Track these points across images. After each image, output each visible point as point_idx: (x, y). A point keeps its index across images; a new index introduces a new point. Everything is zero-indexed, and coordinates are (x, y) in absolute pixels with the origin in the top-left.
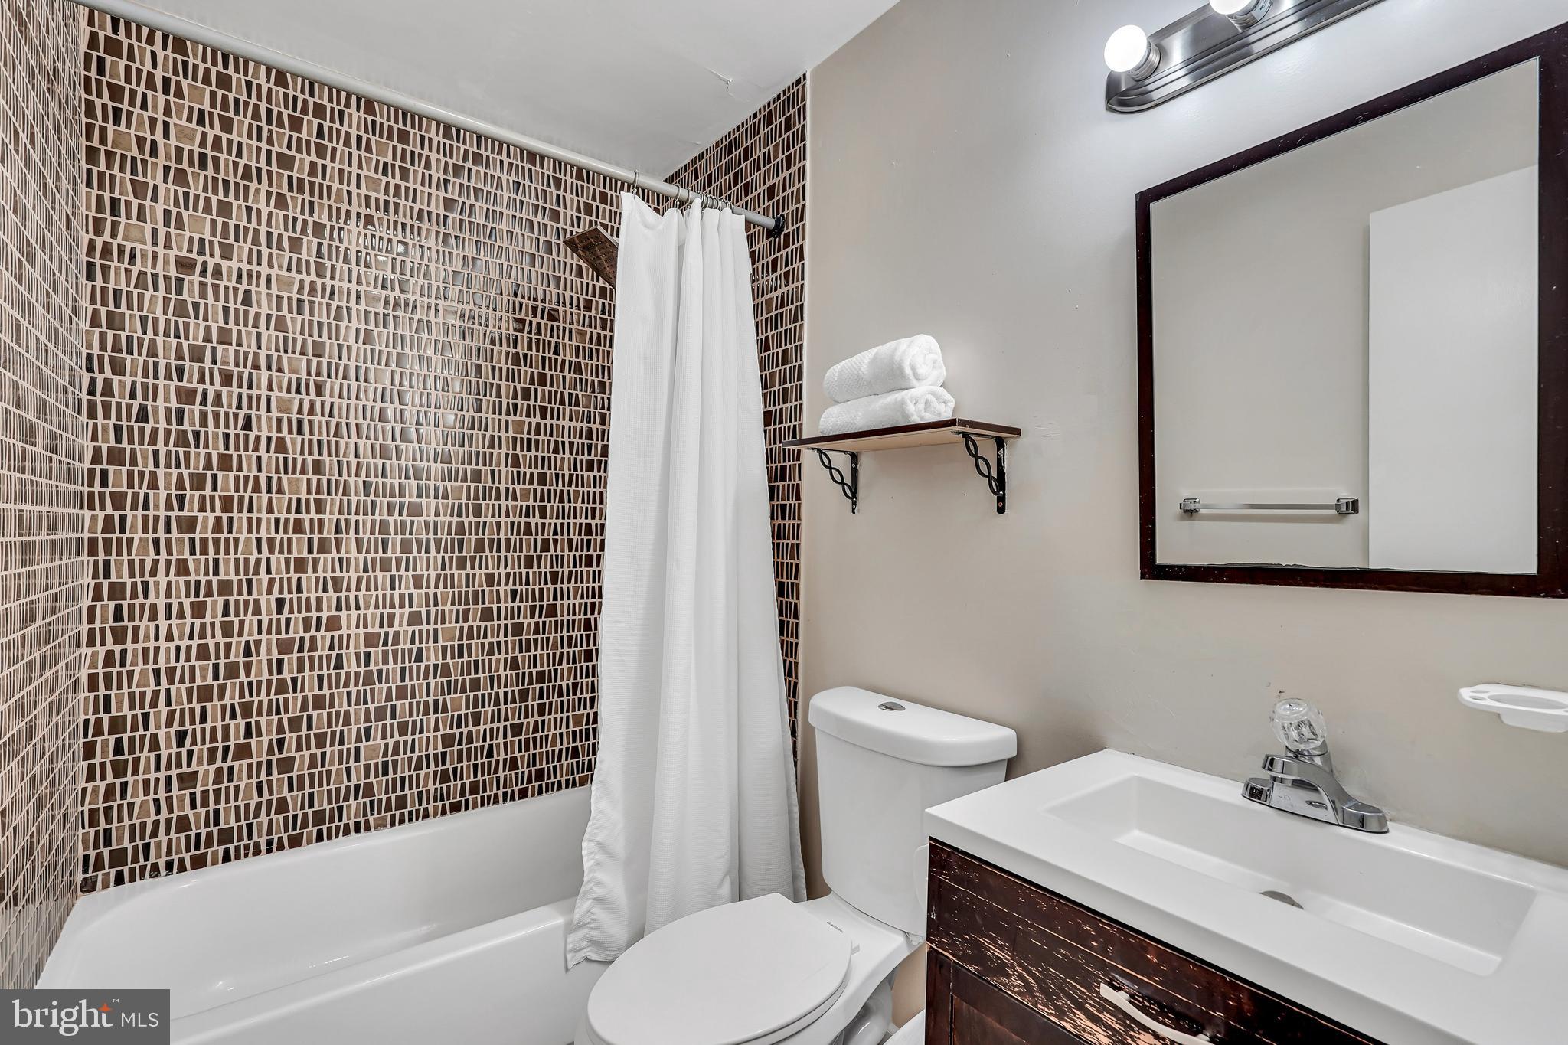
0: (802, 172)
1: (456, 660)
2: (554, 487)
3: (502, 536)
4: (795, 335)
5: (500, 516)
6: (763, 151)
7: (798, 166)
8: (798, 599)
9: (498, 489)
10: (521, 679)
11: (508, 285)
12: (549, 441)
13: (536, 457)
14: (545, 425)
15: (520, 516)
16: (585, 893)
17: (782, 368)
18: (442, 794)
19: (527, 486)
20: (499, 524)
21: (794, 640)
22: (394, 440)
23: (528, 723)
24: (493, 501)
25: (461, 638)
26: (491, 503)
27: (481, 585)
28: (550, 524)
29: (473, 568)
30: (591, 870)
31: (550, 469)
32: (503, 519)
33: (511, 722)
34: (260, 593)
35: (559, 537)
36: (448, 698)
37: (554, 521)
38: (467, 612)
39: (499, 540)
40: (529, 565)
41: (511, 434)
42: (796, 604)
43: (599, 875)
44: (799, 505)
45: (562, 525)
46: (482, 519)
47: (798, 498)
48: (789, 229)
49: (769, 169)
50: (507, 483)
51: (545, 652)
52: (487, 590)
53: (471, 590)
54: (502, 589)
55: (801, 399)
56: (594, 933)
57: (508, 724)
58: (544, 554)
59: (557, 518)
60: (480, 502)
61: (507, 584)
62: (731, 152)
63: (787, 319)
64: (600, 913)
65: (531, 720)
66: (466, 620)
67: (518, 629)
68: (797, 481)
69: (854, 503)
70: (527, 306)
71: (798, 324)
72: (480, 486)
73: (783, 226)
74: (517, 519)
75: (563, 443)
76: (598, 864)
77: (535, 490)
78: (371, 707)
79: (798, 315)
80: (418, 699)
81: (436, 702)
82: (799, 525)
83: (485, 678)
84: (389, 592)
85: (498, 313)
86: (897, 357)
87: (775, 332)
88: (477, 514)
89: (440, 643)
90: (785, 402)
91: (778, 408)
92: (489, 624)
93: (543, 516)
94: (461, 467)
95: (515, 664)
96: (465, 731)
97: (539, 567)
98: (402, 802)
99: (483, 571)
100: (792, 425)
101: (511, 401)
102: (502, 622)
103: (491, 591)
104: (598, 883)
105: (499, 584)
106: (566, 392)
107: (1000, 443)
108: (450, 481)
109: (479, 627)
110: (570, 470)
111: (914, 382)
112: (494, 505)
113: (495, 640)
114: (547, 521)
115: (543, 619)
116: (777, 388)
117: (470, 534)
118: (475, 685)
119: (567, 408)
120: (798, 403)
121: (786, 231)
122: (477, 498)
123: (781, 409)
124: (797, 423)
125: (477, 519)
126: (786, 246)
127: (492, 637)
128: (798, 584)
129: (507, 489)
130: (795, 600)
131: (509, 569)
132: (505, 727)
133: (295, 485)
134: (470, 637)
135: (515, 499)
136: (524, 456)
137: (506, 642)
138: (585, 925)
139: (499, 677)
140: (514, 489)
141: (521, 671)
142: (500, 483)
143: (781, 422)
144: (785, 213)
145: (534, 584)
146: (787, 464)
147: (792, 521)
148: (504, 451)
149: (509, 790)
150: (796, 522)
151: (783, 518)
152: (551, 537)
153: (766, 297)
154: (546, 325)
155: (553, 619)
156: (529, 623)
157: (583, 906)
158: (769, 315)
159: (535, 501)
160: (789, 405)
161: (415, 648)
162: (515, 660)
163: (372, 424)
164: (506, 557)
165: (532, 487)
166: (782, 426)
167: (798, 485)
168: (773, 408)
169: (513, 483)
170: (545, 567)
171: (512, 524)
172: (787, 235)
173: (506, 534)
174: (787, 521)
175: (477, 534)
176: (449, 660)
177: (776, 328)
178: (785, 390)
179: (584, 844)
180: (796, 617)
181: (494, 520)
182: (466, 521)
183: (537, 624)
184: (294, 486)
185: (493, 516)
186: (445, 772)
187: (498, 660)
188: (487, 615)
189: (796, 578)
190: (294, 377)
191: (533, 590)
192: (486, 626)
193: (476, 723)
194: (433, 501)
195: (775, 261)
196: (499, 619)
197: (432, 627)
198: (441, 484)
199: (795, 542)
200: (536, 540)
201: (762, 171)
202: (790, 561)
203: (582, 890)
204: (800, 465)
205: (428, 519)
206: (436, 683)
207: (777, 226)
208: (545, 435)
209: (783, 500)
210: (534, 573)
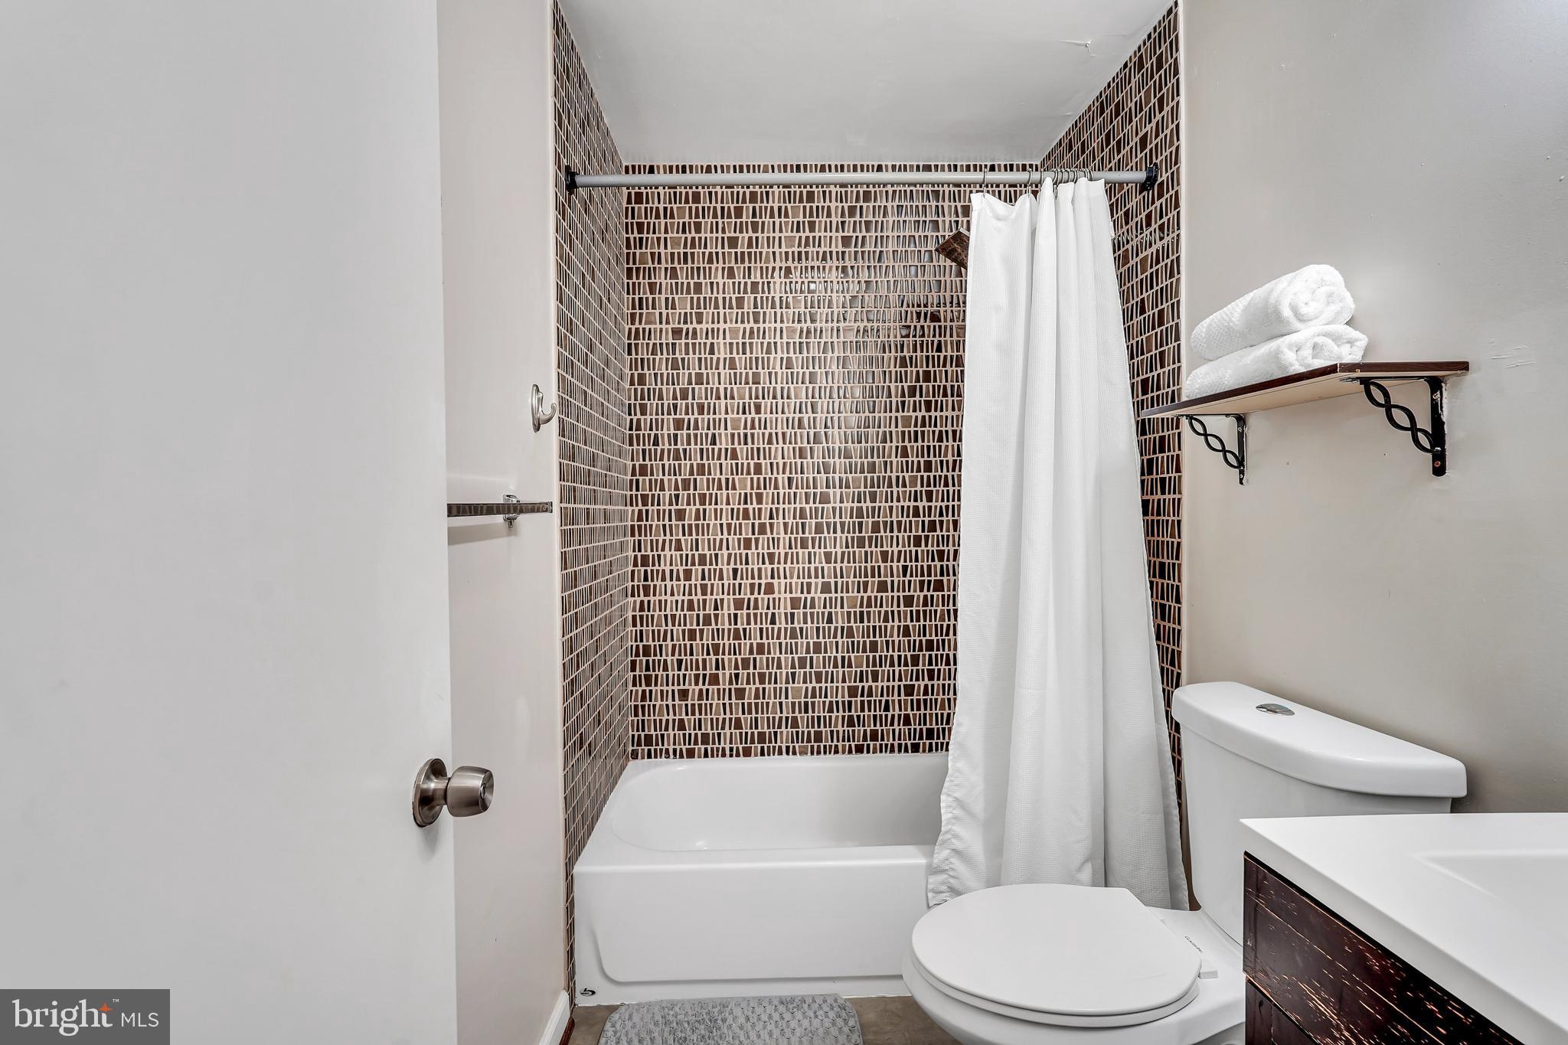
0: (1175, 112)
1: (858, 624)
2: (939, 473)
3: (894, 519)
4: (1173, 291)
5: (892, 502)
6: (1134, 100)
7: (1171, 105)
8: (1180, 581)
9: (890, 477)
10: (911, 646)
11: (893, 297)
12: (934, 432)
13: (923, 447)
14: (930, 417)
15: (910, 501)
16: (944, 842)
17: (1158, 330)
18: (849, 736)
19: (915, 474)
20: (891, 508)
21: (1177, 627)
22: (808, 443)
23: (919, 686)
24: (886, 489)
25: (861, 606)
26: (884, 490)
27: (877, 561)
28: (936, 507)
29: (870, 547)
30: (949, 822)
31: (935, 456)
32: (895, 504)
33: (904, 682)
34: (723, 565)
35: (944, 519)
36: (852, 655)
37: (939, 504)
38: (866, 584)
39: (892, 522)
40: (917, 544)
41: (900, 429)
42: (1178, 587)
43: (957, 829)
44: (1180, 477)
45: (947, 507)
46: (877, 504)
47: (1178, 470)
48: (1163, 177)
49: (1141, 119)
50: (897, 472)
51: (933, 623)
52: (882, 565)
53: (869, 565)
54: (895, 565)
55: (1179, 361)
56: (952, 881)
57: (902, 684)
58: (931, 534)
59: (943, 501)
60: (875, 489)
61: (899, 561)
62: (1102, 112)
63: (1162, 275)
64: (956, 863)
65: (922, 684)
66: (865, 591)
67: (909, 601)
68: (1177, 452)
69: (1242, 472)
70: (912, 312)
71: (1174, 280)
72: (875, 475)
73: (1156, 176)
74: (907, 504)
75: (947, 432)
76: (956, 818)
77: (922, 477)
78: (796, 657)
79: (1173, 270)
80: (829, 654)
81: (843, 658)
82: (1179, 500)
83: (882, 641)
84: (807, 566)
85: (887, 324)
86: (1272, 300)
87: (1150, 292)
88: (873, 500)
89: (846, 609)
90: (1162, 366)
91: (1155, 373)
92: (884, 594)
93: (930, 499)
94: (859, 461)
95: (907, 632)
96: (866, 685)
97: (926, 546)
98: (818, 737)
99: (879, 549)
100: (1170, 390)
101: (900, 399)
102: (895, 594)
103: (886, 567)
104: (956, 836)
105: (892, 561)
106: (949, 385)
107: (1435, 385)
108: (851, 473)
109: (876, 597)
110: (953, 456)
111: (1298, 325)
112: (887, 492)
113: (889, 609)
114: (933, 504)
115: (931, 593)
116: (1153, 353)
117: (868, 517)
118: (874, 647)
119: (950, 399)
120: (1176, 366)
121: (1159, 180)
122: (872, 486)
123: (1159, 375)
124: (1175, 388)
125: (874, 504)
126: (1160, 196)
127: (887, 607)
128: (1179, 565)
129: (898, 477)
130: (1176, 583)
131: (900, 548)
132: (899, 686)
133: (745, 484)
134: (869, 605)
135: (904, 486)
136: (912, 447)
137: (899, 612)
138: (944, 871)
139: (893, 641)
140: (904, 477)
141: (912, 639)
142: (891, 472)
143: (1158, 389)
144: (1158, 161)
145: (923, 561)
146: (1166, 433)
147: (1172, 496)
148: (894, 444)
149: (903, 743)
150: (1177, 496)
151: (1163, 493)
152: (937, 519)
153: (1141, 256)
154: (929, 327)
155: (940, 593)
156: (919, 596)
157: (941, 854)
158: (1144, 276)
159: (922, 486)
160: (1166, 369)
161: (826, 612)
162: (906, 628)
163: (793, 431)
164: (897, 537)
165: (919, 474)
166: (1160, 392)
167: (1178, 456)
168: (1150, 375)
169: (902, 472)
170: (933, 546)
171: (903, 507)
172: (1161, 184)
173: (897, 517)
174: (1167, 496)
175: (873, 517)
176: (852, 623)
177: (1152, 288)
178: (1162, 354)
179: (943, 797)
180: (1178, 601)
181: (887, 505)
182: (864, 506)
183: (925, 597)
184: (743, 482)
185: (886, 501)
186: (851, 718)
187: (893, 627)
188: (882, 587)
189: (1177, 558)
190: (741, 402)
191: (922, 566)
192: (882, 597)
193: (875, 679)
194: (838, 491)
195: (1149, 216)
196: (893, 591)
197: (839, 595)
198: (844, 476)
199: (1176, 518)
200: (923, 522)
201: (1134, 123)
202: (1170, 540)
203: (940, 838)
204: (1179, 434)
205: (834, 505)
206: (843, 642)
207: (1148, 178)
208: (930, 426)
209: (1162, 473)
210: (923, 551)
